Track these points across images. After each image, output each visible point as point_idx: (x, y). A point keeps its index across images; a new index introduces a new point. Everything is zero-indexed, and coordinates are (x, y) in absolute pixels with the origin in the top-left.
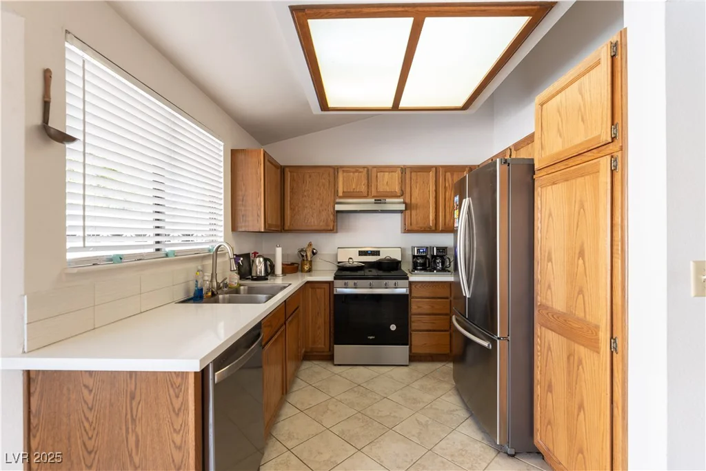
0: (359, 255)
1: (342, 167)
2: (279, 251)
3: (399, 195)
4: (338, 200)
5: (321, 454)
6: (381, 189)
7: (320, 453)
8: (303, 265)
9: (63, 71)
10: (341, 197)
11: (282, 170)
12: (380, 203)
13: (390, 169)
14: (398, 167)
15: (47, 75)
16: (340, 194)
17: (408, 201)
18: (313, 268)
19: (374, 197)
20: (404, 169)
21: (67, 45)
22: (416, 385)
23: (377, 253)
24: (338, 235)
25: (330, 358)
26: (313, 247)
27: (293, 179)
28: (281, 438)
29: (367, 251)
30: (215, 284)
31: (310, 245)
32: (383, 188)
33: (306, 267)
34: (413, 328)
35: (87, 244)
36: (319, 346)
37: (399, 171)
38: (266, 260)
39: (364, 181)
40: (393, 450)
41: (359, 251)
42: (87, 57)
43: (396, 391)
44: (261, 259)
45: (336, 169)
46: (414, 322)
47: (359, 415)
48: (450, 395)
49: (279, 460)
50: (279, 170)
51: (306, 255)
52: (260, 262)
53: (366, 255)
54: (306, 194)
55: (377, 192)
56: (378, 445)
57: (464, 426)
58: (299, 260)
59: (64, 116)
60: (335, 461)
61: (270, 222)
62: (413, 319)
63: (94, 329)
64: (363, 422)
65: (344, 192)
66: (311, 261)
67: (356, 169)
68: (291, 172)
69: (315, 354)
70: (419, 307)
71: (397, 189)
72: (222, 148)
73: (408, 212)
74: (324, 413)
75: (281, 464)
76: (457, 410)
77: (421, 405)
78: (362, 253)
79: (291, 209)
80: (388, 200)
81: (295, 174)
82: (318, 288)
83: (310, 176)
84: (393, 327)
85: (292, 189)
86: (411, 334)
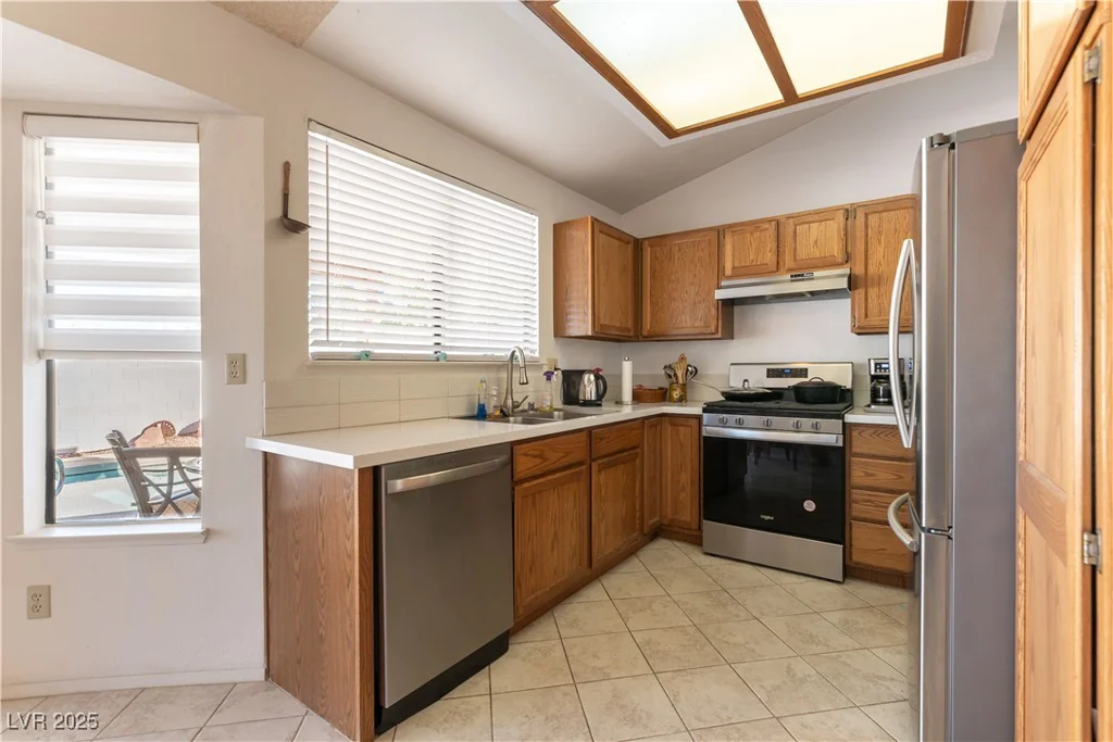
0: (768, 377)
1: (730, 226)
2: (627, 367)
3: (840, 261)
4: (723, 283)
5: (598, 658)
6: (803, 253)
7: (595, 656)
8: (671, 389)
9: (306, 161)
10: (729, 278)
11: (638, 244)
12: (803, 280)
13: (823, 215)
14: (837, 209)
15: (287, 167)
16: (728, 272)
17: (859, 270)
18: (689, 396)
19: (790, 270)
20: (849, 212)
21: (310, 133)
22: (834, 617)
23: (803, 372)
24: (734, 343)
25: (696, 539)
26: (689, 361)
27: (654, 258)
28: (561, 622)
29: (783, 370)
30: (509, 402)
31: (683, 358)
32: (806, 250)
33: (676, 394)
34: (854, 514)
35: (331, 339)
36: (683, 518)
37: (840, 216)
38: (598, 377)
39: (771, 244)
40: (711, 693)
41: (768, 370)
42: (331, 141)
43: (783, 615)
44: (592, 377)
45: (720, 232)
46: (856, 502)
47: (691, 630)
48: (899, 652)
49: (541, 645)
50: (630, 248)
51: (675, 375)
52: (589, 379)
53: (781, 377)
54: (673, 277)
55: (795, 260)
56: (689, 678)
57: (883, 710)
58: (665, 383)
59: (306, 207)
60: (609, 674)
61: (602, 322)
62: (854, 497)
63: (339, 428)
64: (689, 640)
65: (734, 268)
66: (684, 385)
67: (755, 225)
68: (650, 245)
69: (676, 529)
70: (868, 475)
71: (836, 250)
72: (536, 224)
73: (860, 293)
74: (641, 610)
75: (539, 650)
76: (892, 679)
77: (816, 649)
78: (772, 373)
79: (652, 302)
80: (817, 274)
81: (658, 249)
82: (682, 426)
83: (680, 249)
84: (810, 506)
85: (653, 271)
86: (851, 525)
